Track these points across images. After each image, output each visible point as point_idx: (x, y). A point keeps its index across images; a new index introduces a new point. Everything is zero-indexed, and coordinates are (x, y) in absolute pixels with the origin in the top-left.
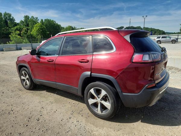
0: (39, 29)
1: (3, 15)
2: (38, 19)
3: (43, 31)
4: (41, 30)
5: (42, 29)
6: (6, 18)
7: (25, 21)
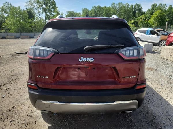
0: (157, 17)
1: (134, 6)
2: (166, 5)
3: (161, 19)
4: (159, 17)
5: (161, 16)
6: (136, 9)
7: (151, 9)
